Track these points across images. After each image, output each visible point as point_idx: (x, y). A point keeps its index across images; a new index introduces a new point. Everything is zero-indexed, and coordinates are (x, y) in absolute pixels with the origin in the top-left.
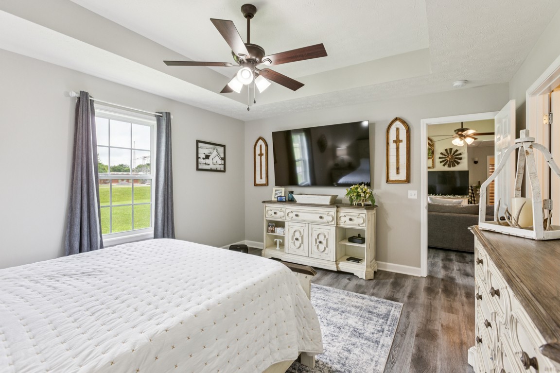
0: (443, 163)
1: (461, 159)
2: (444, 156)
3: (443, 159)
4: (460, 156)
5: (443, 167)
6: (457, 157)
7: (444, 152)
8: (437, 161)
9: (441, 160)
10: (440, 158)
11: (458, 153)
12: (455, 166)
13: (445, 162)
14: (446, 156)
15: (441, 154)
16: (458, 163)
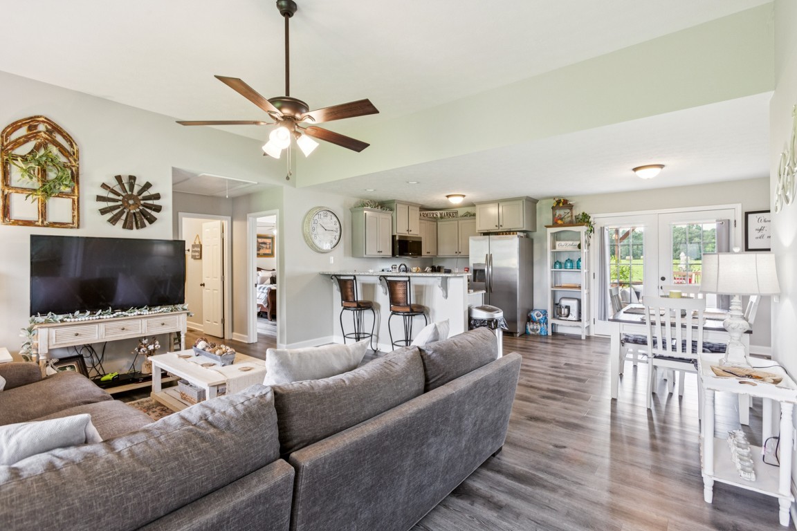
0: (109, 216)
1: (158, 209)
2: (112, 196)
3: (111, 204)
4: (156, 202)
5: (109, 225)
6: (150, 202)
7: (113, 184)
8: (90, 207)
9: (104, 205)
10: (100, 198)
11: (152, 191)
12: (143, 226)
13: (115, 212)
14: (119, 195)
15: (104, 186)
16: (152, 220)
